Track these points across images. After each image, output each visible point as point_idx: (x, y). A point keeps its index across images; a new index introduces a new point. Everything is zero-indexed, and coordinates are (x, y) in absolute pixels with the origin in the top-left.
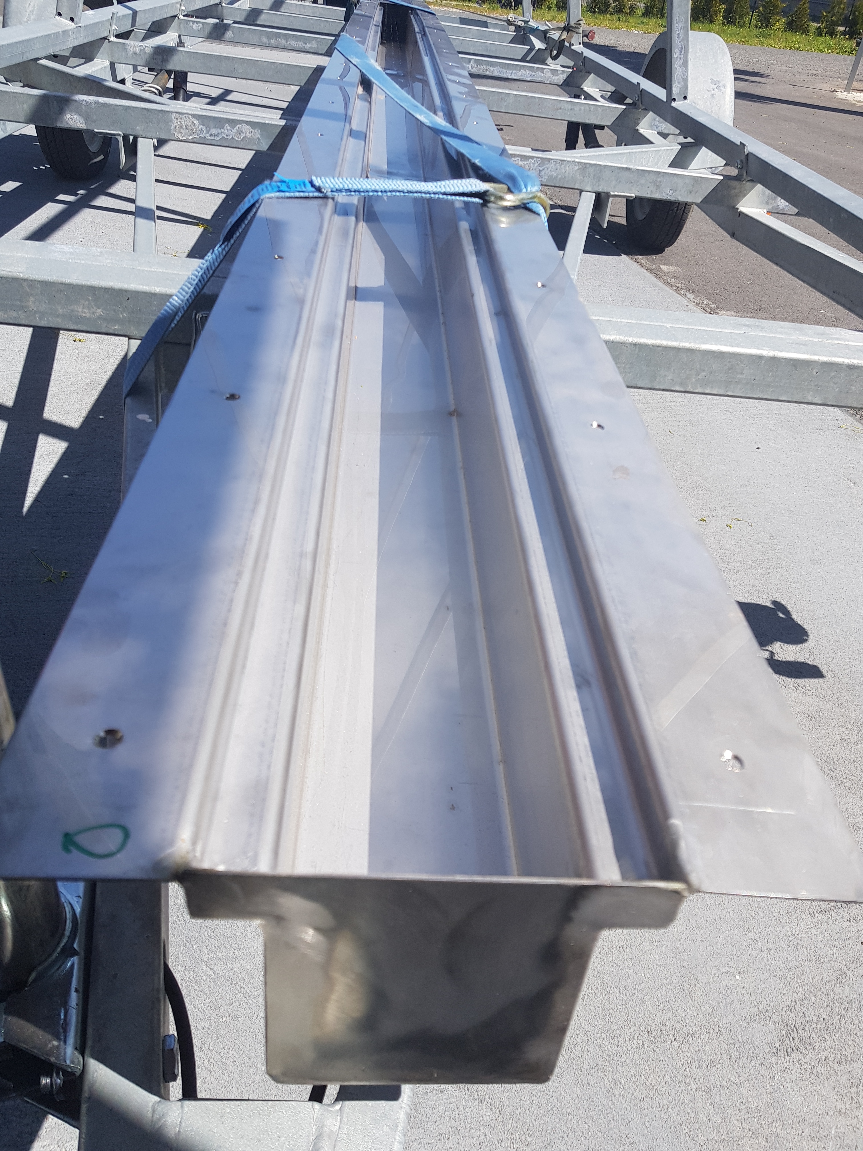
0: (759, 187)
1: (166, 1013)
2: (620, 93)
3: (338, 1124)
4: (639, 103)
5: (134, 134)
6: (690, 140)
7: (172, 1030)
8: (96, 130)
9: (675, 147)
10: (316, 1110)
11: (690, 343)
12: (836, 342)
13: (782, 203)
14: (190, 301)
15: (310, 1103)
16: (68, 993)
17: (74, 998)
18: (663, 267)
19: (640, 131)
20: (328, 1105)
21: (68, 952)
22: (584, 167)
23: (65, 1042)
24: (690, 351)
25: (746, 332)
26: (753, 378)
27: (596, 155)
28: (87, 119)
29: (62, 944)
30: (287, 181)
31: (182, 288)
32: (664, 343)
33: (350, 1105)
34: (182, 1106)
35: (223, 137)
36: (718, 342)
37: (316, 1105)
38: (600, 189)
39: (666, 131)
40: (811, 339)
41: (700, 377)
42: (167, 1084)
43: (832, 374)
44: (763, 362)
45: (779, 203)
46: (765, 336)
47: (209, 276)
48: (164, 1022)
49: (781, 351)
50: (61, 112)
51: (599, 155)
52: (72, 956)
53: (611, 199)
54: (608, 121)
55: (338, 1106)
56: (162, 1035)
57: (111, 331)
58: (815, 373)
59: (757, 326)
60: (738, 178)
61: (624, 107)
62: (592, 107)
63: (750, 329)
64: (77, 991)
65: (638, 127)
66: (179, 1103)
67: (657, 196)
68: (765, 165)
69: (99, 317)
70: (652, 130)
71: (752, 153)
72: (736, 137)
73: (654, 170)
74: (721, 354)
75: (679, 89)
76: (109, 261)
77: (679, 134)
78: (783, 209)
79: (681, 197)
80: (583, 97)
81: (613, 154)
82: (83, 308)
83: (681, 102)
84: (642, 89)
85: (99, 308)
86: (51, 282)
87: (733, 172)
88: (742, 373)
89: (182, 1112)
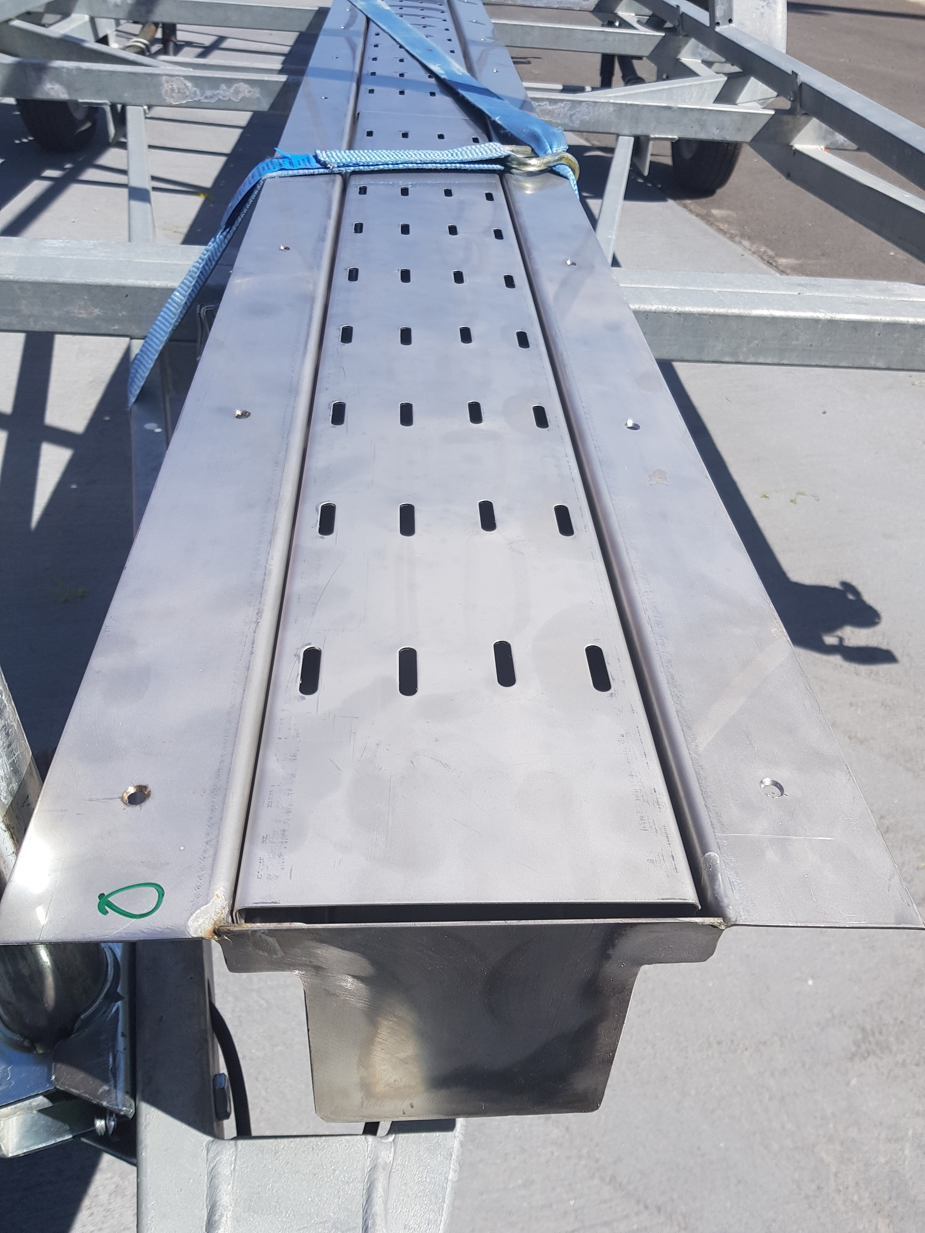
0: (815, 121)
1: (215, 1052)
2: (657, 17)
3: (392, 1155)
4: (680, 29)
5: (121, 102)
6: (736, 69)
7: (223, 1069)
8: (80, 101)
9: (721, 79)
10: (369, 1143)
11: (740, 309)
12: (899, 299)
13: (840, 138)
14: (193, 295)
15: (363, 1137)
16: (114, 1038)
17: (121, 1043)
18: (715, 212)
19: (682, 61)
20: (381, 1137)
21: (112, 997)
22: (620, 107)
23: (115, 1087)
24: (740, 318)
25: (801, 292)
26: (809, 344)
27: (633, 94)
28: (69, 86)
29: (105, 990)
30: (289, 156)
31: (183, 283)
32: (711, 310)
33: (403, 1138)
34: (236, 1145)
35: (219, 99)
36: (769, 306)
37: (370, 1138)
38: (639, 132)
39: (711, 59)
40: (872, 297)
41: (752, 345)
42: (221, 1122)
43: (896, 335)
44: (820, 326)
45: (839, 138)
46: (821, 297)
47: (211, 267)
48: (214, 1062)
49: (838, 313)
50: (39, 80)
51: (636, 94)
52: (116, 1001)
53: (651, 143)
54: (646, 51)
55: (391, 1138)
56: (212, 1074)
57: (111, 332)
58: (877, 335)
59: (813, 285)
60: (790, 112)
61: (663, 34)
62: (628, 36)
63: (805, 289)
64: (123, 1035)
65: (680, 56)
66: (233, 1142)
67: (703, 136)
68: (819, 96)
69: (98, 317)
70: (696, 58)
71: (805, 84)
72: (788, 65)
73: (698, 107)
74: (773, 321)
75: (723, 11)
76: (102, 254)
77: (725, 62)
78: (842, 144)
79: (730, 136)
80: (617, 24)
81: (652, 91)
82: (80, 309)
83: (726, 27)
84: (683, 13)
85: (96, 308)
86: (42, 283)
87: (785, 104)
88: (797, 339)
89: (236, 1150)
